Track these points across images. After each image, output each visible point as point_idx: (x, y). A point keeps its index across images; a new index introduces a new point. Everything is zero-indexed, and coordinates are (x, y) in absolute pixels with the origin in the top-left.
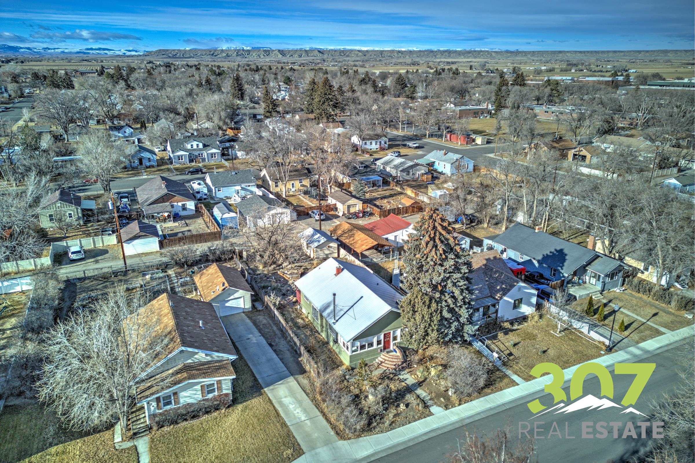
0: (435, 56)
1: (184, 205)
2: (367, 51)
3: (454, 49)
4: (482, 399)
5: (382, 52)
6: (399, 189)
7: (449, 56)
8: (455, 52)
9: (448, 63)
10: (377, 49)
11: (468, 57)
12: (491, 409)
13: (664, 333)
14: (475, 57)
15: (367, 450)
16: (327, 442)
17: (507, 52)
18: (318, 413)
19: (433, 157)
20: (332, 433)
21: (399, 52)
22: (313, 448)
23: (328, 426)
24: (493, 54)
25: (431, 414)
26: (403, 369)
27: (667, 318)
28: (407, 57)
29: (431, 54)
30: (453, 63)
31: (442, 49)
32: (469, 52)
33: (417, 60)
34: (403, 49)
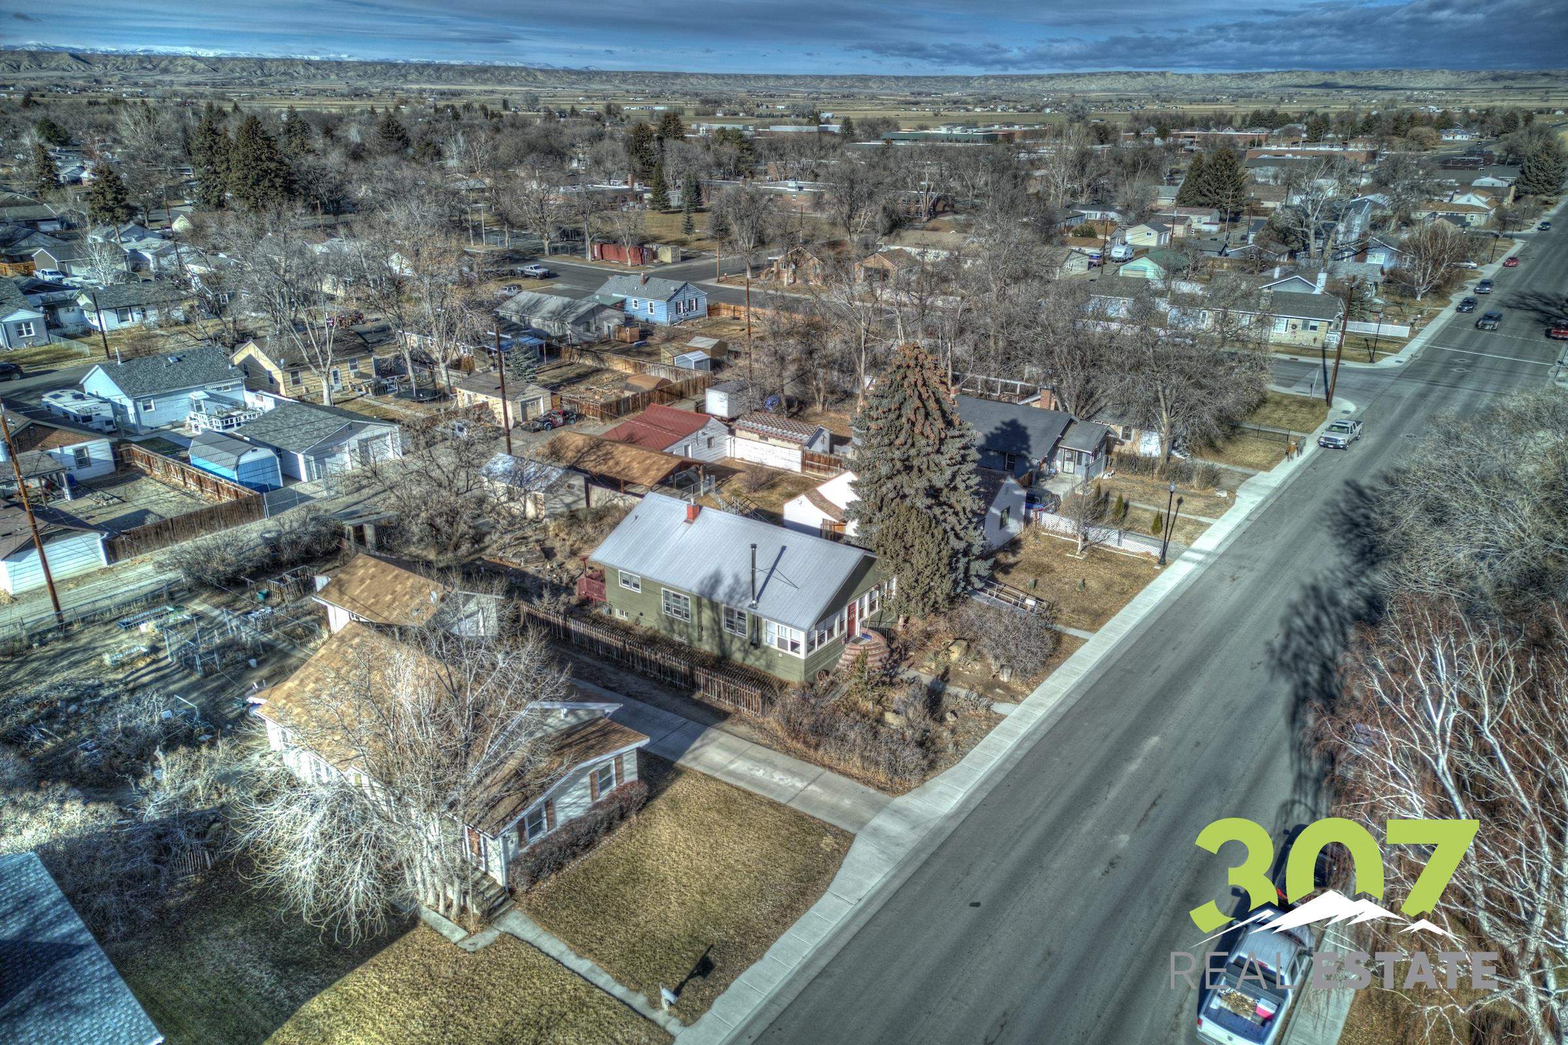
0: (405, 76)
1: (79, 452)
2: (219, 59)
3: (445, 61)
4: (1056, 674)
5: (261, 63)
6: (589, 362)
7: (439, 78)
8: (451, 68)
9: (442, 93)
10: (243, 54)
11: (485, 82)
12: (1079, 685)
13: (1209, 525)
14: (500, 82)
15: (952, 797)
16: (878, 808)
17: (568, 72)
18: (820, 770)
19: (617, 291)
20: (872, 791)
21: (309, 63)
22: (862, 824)
23: (854, 783)
24: (540, 77)
25: (1001, 718)
26: (897, 663)
27: (1198, 504)
28: (333, 77)
29: (393, 72)
30: (455, 94)
31: (414, 60)
32: (484, 70)
33: (362, 84)
34: (316, 58)
